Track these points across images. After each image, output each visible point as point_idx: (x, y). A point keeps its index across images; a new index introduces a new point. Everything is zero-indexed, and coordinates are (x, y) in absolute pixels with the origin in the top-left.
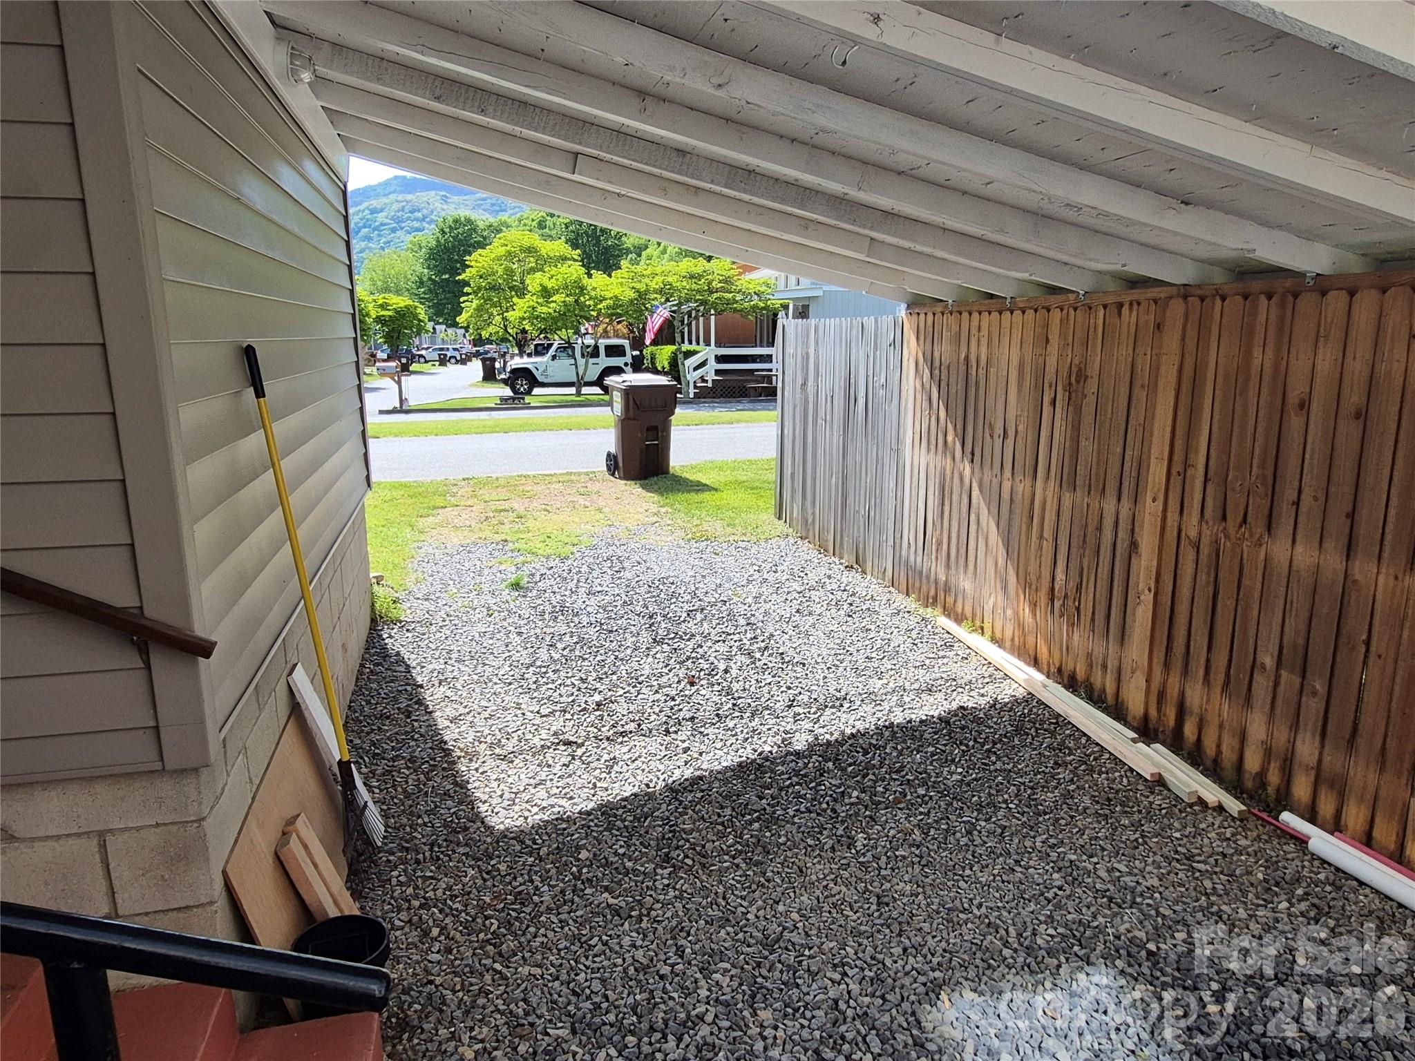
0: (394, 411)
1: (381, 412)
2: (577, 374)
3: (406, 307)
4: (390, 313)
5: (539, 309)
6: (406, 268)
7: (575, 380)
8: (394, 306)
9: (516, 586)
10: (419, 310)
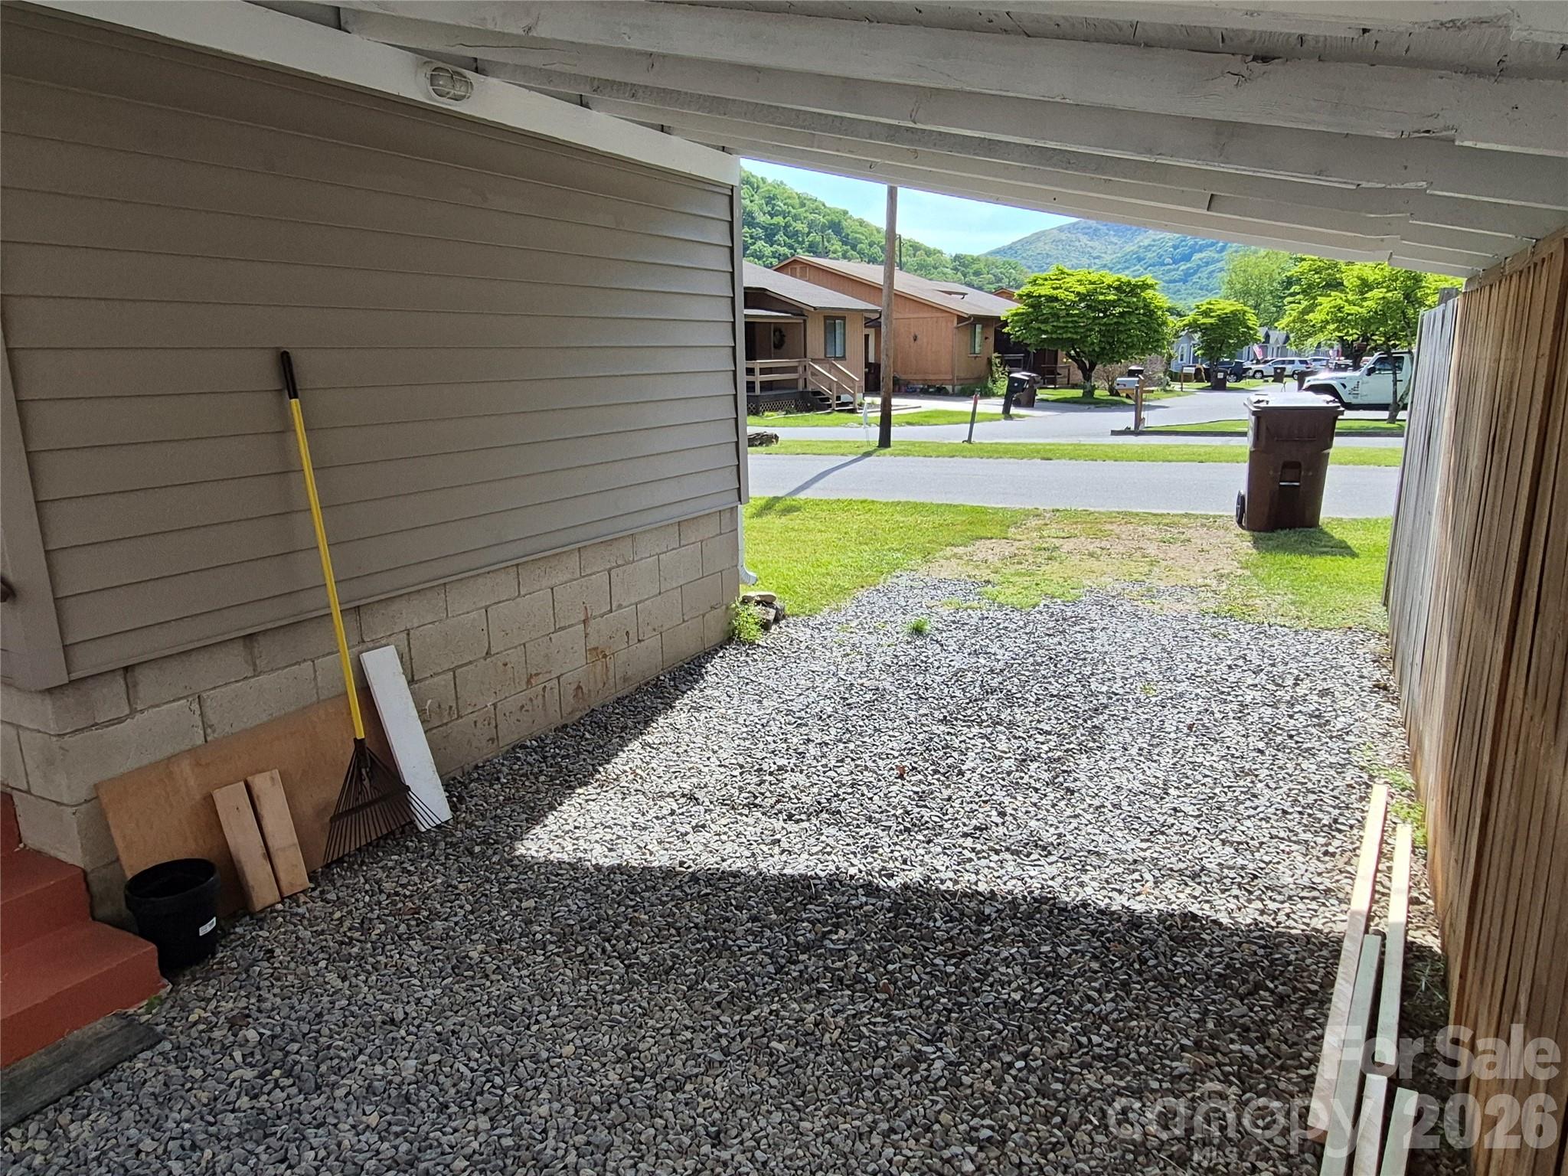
0: (1127, 432)
1: (1114, 433)
2: (1395, 393)
3: (1232, 312)
4: (1212, 321)
5: (1347, 308)
6: (1274, 267)
7: (1390, 400)
8: (1218, 312)
9: (918, 631)
10: (1248, 316)
